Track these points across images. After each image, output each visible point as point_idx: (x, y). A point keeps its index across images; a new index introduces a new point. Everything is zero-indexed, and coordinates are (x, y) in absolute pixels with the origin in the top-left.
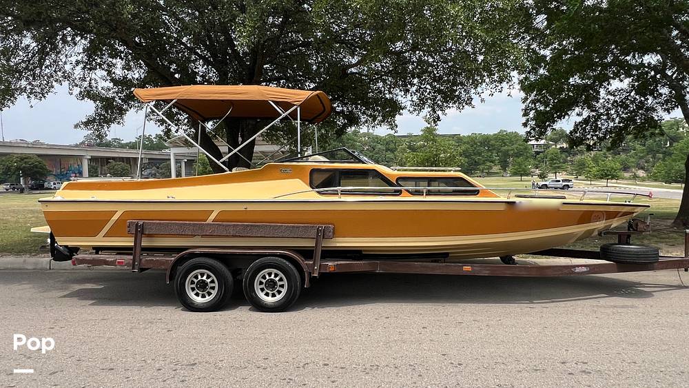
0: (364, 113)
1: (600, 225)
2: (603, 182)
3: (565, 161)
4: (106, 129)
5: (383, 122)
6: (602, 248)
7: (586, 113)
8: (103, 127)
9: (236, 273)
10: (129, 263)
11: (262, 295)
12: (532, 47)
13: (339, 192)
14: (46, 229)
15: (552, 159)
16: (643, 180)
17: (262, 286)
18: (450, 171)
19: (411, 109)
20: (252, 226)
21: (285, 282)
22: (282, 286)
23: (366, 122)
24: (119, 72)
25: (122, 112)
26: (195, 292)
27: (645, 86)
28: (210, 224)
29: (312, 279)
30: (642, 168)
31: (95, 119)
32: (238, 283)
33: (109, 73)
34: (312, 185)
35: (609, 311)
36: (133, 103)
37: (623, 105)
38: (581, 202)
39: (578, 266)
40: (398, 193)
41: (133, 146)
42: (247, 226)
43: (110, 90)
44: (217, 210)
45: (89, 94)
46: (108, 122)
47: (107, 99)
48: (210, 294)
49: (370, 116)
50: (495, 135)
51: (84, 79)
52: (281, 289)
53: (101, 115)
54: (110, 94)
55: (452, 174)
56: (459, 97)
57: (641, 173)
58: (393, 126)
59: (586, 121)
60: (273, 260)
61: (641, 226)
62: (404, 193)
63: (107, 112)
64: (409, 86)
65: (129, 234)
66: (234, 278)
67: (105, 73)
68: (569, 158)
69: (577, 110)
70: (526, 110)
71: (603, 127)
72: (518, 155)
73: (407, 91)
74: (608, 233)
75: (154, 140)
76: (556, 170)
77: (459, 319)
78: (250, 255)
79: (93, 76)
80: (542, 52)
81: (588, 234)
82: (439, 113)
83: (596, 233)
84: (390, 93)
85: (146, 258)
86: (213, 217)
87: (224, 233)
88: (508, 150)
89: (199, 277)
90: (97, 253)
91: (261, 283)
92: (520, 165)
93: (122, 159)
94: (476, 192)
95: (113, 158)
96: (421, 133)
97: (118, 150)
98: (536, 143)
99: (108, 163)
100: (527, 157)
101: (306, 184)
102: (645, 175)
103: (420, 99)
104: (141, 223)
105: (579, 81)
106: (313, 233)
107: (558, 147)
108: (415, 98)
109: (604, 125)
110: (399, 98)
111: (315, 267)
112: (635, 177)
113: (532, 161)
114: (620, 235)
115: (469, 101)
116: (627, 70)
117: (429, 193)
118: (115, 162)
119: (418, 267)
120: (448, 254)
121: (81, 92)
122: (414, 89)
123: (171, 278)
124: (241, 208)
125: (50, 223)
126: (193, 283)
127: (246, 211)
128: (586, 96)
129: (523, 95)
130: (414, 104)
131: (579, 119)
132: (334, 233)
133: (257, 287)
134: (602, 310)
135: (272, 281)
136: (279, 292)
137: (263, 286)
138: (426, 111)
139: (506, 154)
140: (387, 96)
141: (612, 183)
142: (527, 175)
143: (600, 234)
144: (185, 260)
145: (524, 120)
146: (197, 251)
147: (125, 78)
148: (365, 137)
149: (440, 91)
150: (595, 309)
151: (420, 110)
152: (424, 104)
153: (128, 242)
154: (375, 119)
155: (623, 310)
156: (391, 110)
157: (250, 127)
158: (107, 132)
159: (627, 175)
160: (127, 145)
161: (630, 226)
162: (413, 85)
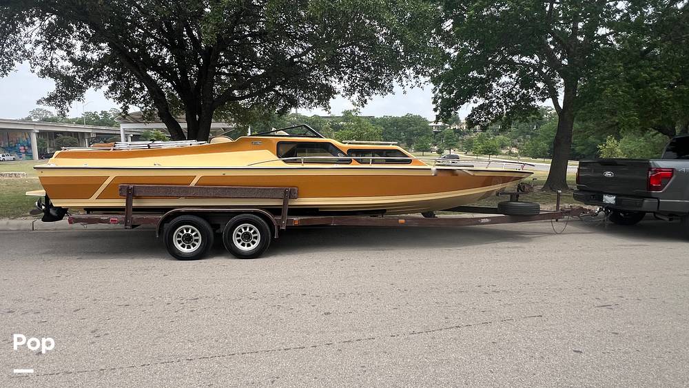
0: (302, 96)
1: (498, 187)
2: (486, 158)
3: (458, 140)
4: (68, 106)
5: (318, 104)
6: (499, 205)
7: (481, 101)
8: (65, 103)
9: (216, 227)
10: (122, 221)
11: (239, 245)
12: (439, 45)
13: (302, 160)
14: (41, 193)
15: (448, 138)
16: (516, 155)
17: (238, 238)
18: (389, 144)
19: (344, 94)
20: (229, 188)
21: (258, 234)
22: (256, 238)
23: (304, 104)
24: (78, 53)
25: (81, 89)
26: (181, 244)
27: (526, 82)
28: (194, 188)
29: (281, 232)
30: (515, 146)
31: (56, 96)
32: (218, 236)
33: (69, 53)
34: (279, 155)
35: (506, 250)
36: (92, 82)
37: (510, 95)
38: (487, 169)
39: (483, 218)
40: (350, 161)
41: (80, 122)
42: (226, 188)
43: (69, 69)
44: (199, 175)
45: (49, 72)
46: (70, 99)
47: (67, 78)
48: (194, 245)
49: (308, 99)
50: (403, 117)
51: (45, 59)
52: (255, 240)
53: (62, 92)
54: (70, 73)
55: (391, 147)
56: (383, 85)
57: (515, 150)
58: (327, 108)
59: (481, 107)
60: (249, 216)
61: (527, 188)
62: (354, 161)
63: (67, 89)
64: (343, 75)
65: (121, 196)
66: (214, 231)
67: (65, 54)
68: (460, 138)
69: (475, 98)
70: (435, 98)
71: (494, 112)
72: (420, 135)
73: (341, 78)
74: (504, 193)
75: (100, 116)
76: (450, 147)
77: (398, 260)
78: (229, 212)
79: (55, 56)
80: (447, 50)
81: (488, 194)
82: (367, 97)
83: (494, 194)
84: (326, 80)
85: (136, 216)
86: (195, 182)
87: (206, 195)
88: (413, 131)
89: (185, 231)
90: (88, 213)
91: (238, 236)
92: (422, 142)
93: (70, 134)
94: (409, 162)
95: (62, 133)
96: (342, 115)
97: (66, 125)
98: (435, 125)
99: (56, 137)
100: (428, 136)
101: (274, 154)
102: (517, 152)
103: (351, 85)
104: (131, 186)
105: (476, 75)
106: (281, 194)
107: (452, 128)
108: (347, 85)
109: (495, 111)
110: (333, 84)
111: (283, 222)
112: (510, 153)
113: (432, 140)
114: (512, 195)
115: (391, 89)
116: (513, 67)
117: (374, 162)
118: (64, 135)
119: (364, 220)
120: (385, 210)
121: (42, 70)
122: (346, 77)
123: (160, 232)
124: (220, 173)
125: (45, 187)
126: (179, 236)
127: (224, 177)
128: (482, 88)
129: (432, 86)
130: (346, 89)
131: (476, 106)
132: (298, 194)
133: (235, 240)
134: (500, 250)
135: (247, 233)
136: (254, 243)
137: (240, 238)
138: (356, 95)
139: (412, 133)
140: (324, 82)
141: (493, 158)
142: (427, 151)
143: (497, 194)
144: (172, 218)
145: (434, 106)
146: (183, 210)
147: (84, 57)
148: (293, 117)
149: (367, 80)
150: (495, 249)
151: (351, 94)
152: (354, 90)
153: (121, 203)
154: (312, 101)
155: (514, 250)
156: (326, 94)
157: (207, 105)
158: (69, 108)
159: (504, 151)
160: (73, 120)
161: (519, 188)
162: (345, 74)
